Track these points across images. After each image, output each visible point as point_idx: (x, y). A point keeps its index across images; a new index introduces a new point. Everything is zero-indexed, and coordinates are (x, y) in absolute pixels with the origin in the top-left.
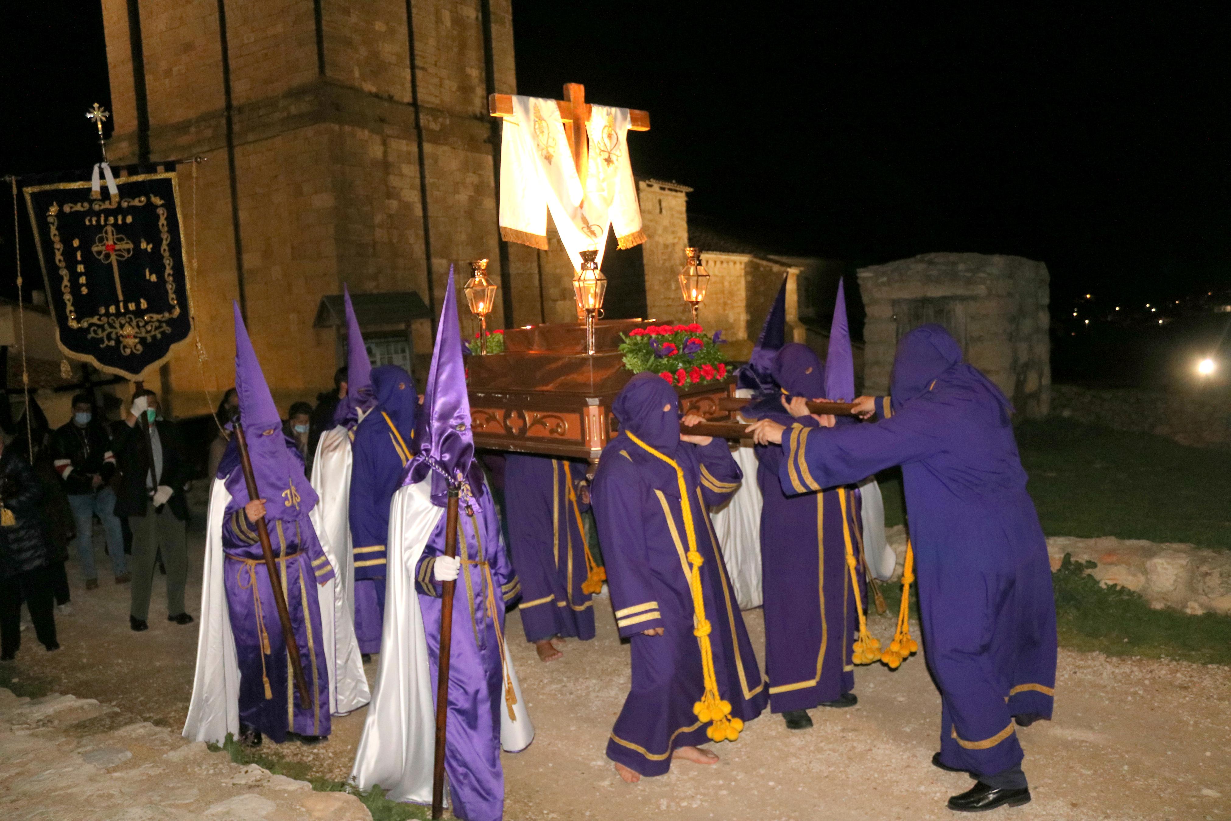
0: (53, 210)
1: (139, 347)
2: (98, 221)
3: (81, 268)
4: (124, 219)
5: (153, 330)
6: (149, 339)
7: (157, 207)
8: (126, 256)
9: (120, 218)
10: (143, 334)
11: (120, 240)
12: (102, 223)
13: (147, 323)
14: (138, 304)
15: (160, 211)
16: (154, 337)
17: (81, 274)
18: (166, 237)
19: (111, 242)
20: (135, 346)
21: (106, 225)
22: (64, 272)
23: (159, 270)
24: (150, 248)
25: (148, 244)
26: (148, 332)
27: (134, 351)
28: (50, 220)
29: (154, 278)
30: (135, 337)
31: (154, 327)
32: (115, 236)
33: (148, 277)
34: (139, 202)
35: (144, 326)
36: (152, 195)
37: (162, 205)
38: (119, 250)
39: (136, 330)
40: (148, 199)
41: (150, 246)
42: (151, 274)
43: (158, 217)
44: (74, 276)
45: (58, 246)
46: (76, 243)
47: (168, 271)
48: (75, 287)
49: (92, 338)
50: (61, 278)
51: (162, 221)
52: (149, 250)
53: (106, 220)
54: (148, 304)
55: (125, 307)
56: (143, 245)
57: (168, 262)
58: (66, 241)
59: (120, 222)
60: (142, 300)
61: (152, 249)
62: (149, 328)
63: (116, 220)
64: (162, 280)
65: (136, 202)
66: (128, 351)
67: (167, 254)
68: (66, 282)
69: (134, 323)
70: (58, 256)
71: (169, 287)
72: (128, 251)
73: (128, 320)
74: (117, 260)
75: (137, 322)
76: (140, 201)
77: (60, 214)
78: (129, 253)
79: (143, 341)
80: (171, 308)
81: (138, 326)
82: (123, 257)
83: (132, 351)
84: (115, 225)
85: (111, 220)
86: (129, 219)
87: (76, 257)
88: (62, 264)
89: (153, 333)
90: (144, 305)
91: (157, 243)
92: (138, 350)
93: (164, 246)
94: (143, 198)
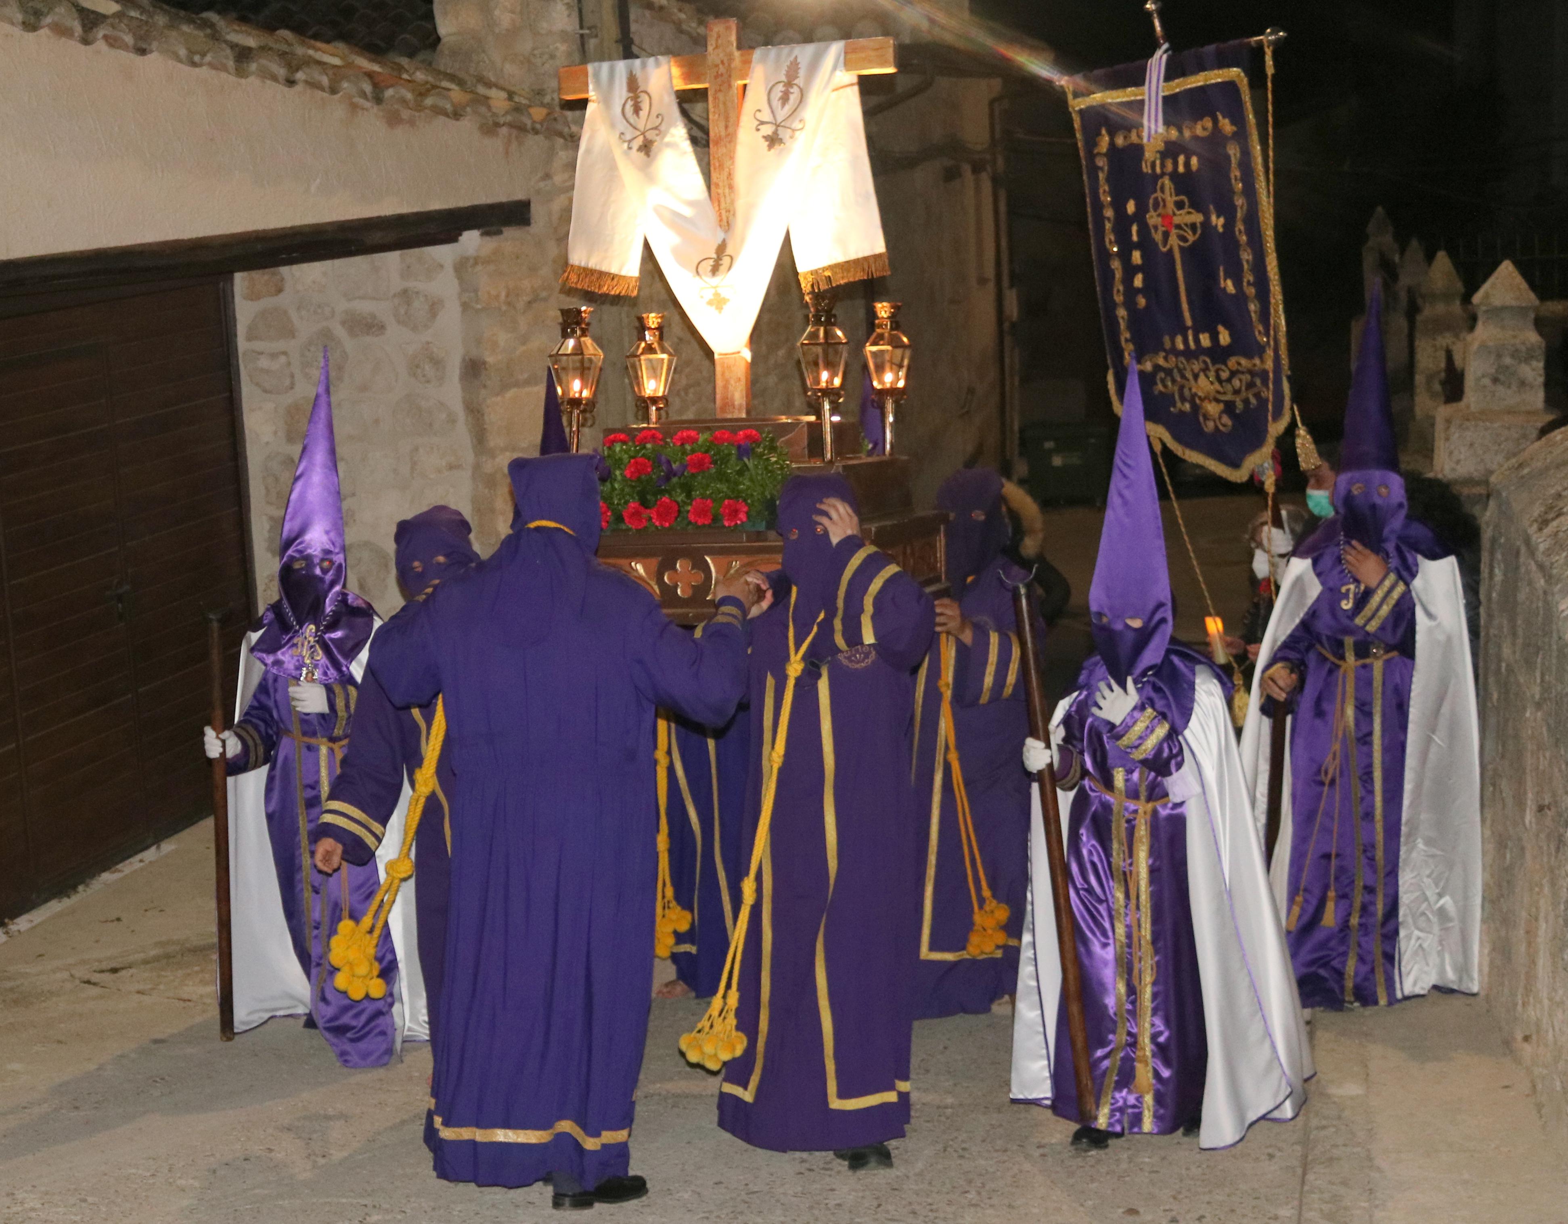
0: (1103, 143)
1: (1226, 419)
2: (1154, 166)
3: (1137, 257)
4: (1187, 164)
5: (1243, 388)
6: (1240, 406)
7: (1226, 139)
8: (1191, 238)
9: (1181, 159)
10: (1228, 397)
11: (1180, 205)
12: (1158, 170)
13: (1233, 374)
14: (1215, 337)
15: (1231, 148)
16: (1246, 402)
17: (1137, 269)
18: (1240, 205)
19: (1169, 210)
20: (1220, 418)
21: (1163, 174)
22: (1116, 264)
23: (1236, 270)
24: (1221, 224)
25: (1218, 217)
26: (1237, 392)
27: (1221, 428)
28: (1100, 161)
29: (1230, 286)
30: (1217, 401)
31: (1244, 383)
32: (1175, 198)
33: (1223, 283)
34: (1202, 129)
35: (1229, 380)
36: (1220, 116)
37: (1233, 136)
38: (1181, 226)
39: (1217, 386)
40: (1215, 121)
41: (1221, 221)
42: (1226, 278)
43: (1228, 161)
44: (1130, 271)
45: (1109, 213)
46: (1131, 207)
47: (1247, 274)
48: (1131, 292)
49: (1161, 392)
50: (1113, 276)
51: (1235, 170)
52: (1221, 228)
53: (1164, 165)
54: (1231, 335)
55: (1197, 341)
56: (1213, 218)
57: (1246, 257)
58: (1119, 204)
59: (1181, 169)
60: (1221, 328)
61: (1224, 226)
62: (1236, 383)
63: (1176, 164)
64: (1240, 292)
65: (1199, 131)
66: (1211, 425)
67: (1243, 239)
68: (1118, 283)
69: (1212, 374)
70: (1109, 233)
71: (1251, 306)
72: (1193, 227)
73: (1202, 366)
74: (1180, 246)
75: (1217, 371)
76: (1204, 129)
77: (1112, 151)
78: (1194, 232)
79: (1229, 407)
80: (1260, 350)
81: (1220, 381)
82: (1188, 239)
83: (1216, 427)
84: (1175, 176)
85: (1170, 165)
86: (1193, 163)
87: (1131, 235)
88: (1114, 249)
89: (1244, 394)
90: (1225, 338)
91: (1230, 213)
92: (1224, 426)
93: (1240, 221)
94: (1208, 123)
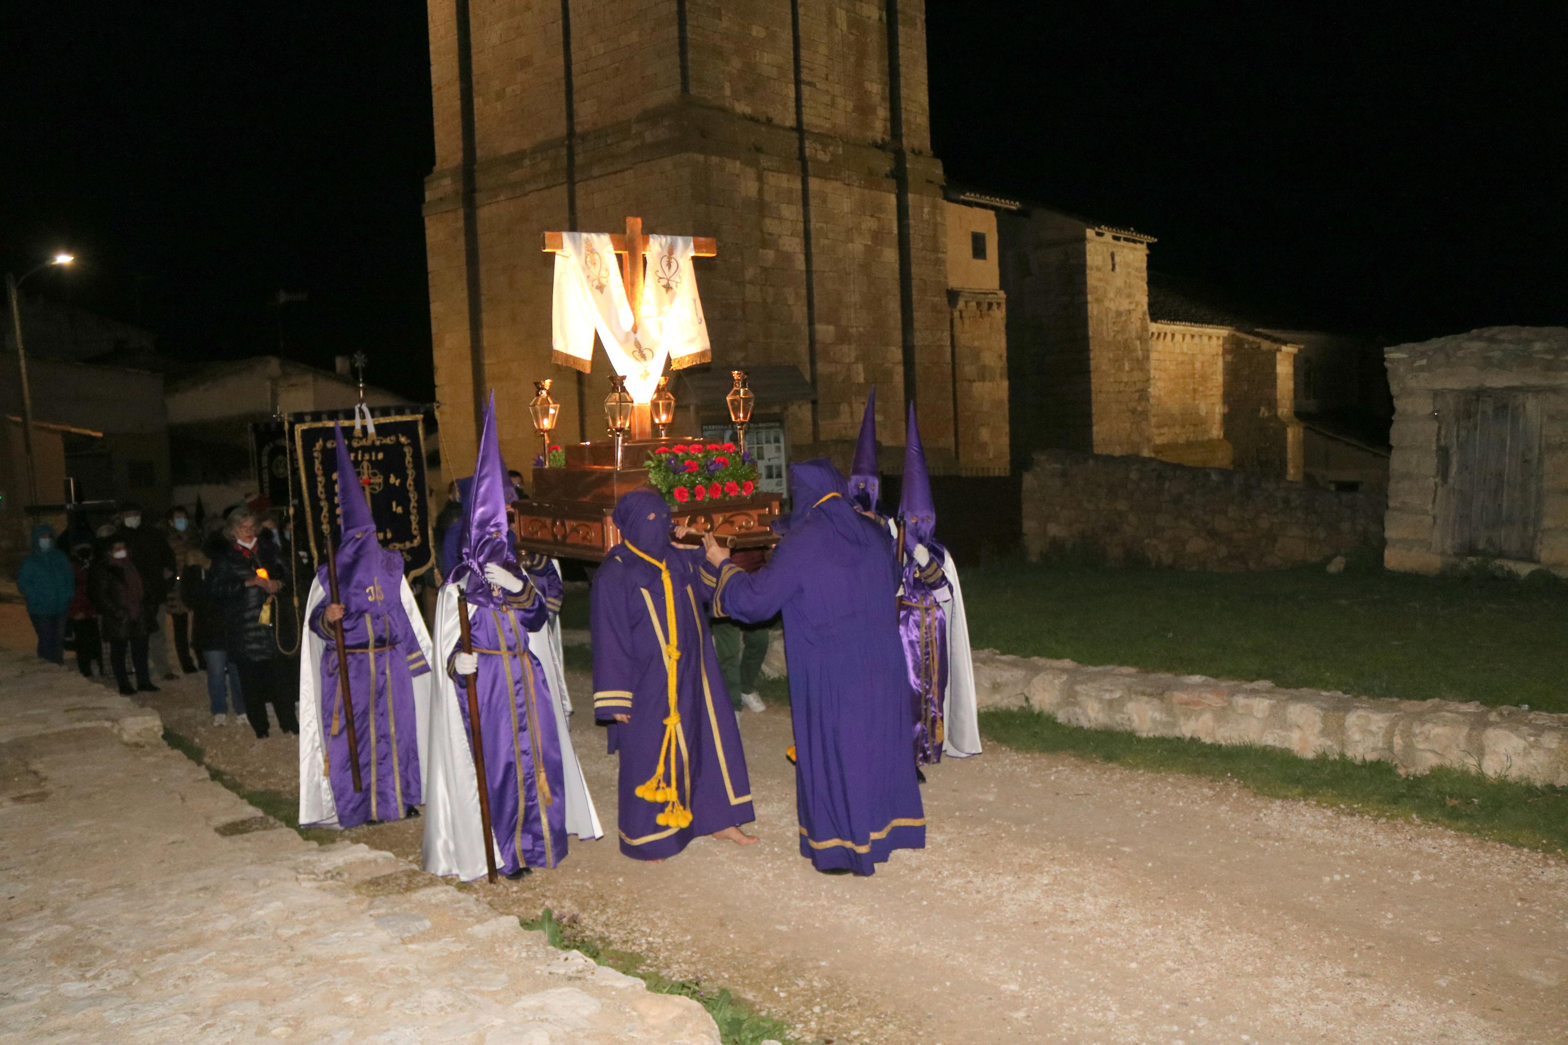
0: (319, 445)
2: (356, 457)
4: (376, 456)
7: (403, 445)
8: (378, 489)
9: (373, 454)
11: (375, 475)
12: (360, 458)
15: (408, 450)
18: (411, 472)
19: (365, 477)
21: (363, 460)
22: (324, 504)
23: (404, 502)
24: (397, 483)
25: (396, 479)
28: (316, 454)
29: (399, 510)
32: (370, 471)
33: (394, 509)
34: (389, 441)
36: (400, 435)
37: (409, 444)
38: (373, 484)
40: (398, 438)
41: (398, 481)
42: (397, 506)
43: (404, 455)
44: (333, 507)
45: (320, 479)
47: (413, 504)
50: (321, 509)
51: (408, 458)
52: (397, 484)
53: (363, 456)
54: (392, 533)
56: (392, 479)
57: (413, 496)
58: (327, 474)
59: (374, 458)
60: (388, 530)
61: (399, 483)
63: (371, 456)
64: (407, 512)
67: (411, 489)
68: (325, 512)
70: (320, 489)
71: (413, 518)
72: (379, 484)
76: (391, 440)
77: (324, 450)
78: (380, 487)
80: (412, 538)
82: (375, 490)
84: (370, 461)
85: (367, 457)
86: (380, 456)
88: (323, 496)
90: (389, 535)
91: (404, 477)
93: (410, 481)
94: (393, 438)
